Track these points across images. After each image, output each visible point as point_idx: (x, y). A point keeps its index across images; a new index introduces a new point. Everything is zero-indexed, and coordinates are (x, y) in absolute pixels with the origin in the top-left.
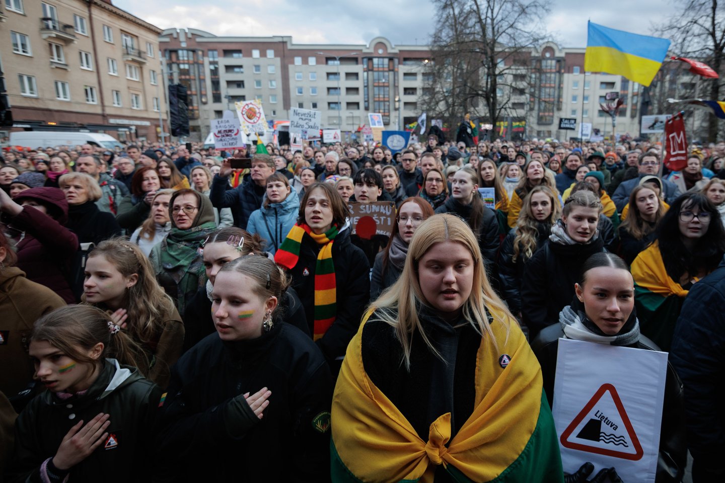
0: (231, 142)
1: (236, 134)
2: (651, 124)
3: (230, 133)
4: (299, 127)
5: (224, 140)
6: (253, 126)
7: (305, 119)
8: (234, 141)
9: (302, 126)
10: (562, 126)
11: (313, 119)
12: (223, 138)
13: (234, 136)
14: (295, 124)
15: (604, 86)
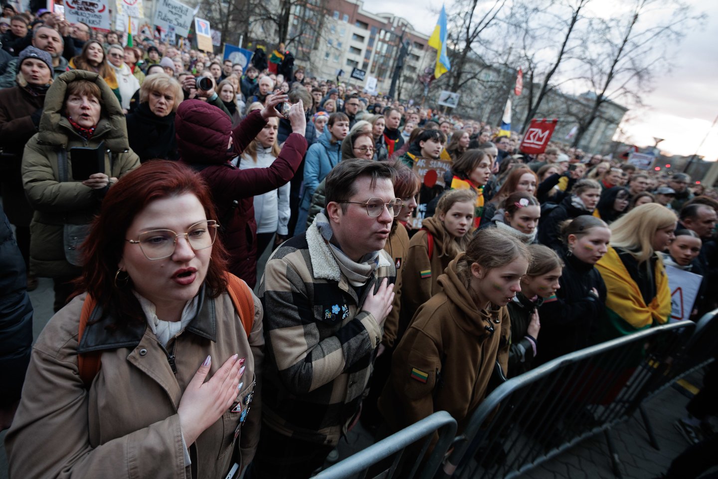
0: (91, 19)
1: (100, 11)
2: (445, 98)
3: (91, 8)
4: (166, 21)
5: (82, 14)
6: (128, 7)
7: (176, 14)
8: (97, 20)
9: (170, 21)
10: (354, 75)
11: (183, 16)
12: (80, 12)
13: (97, 13)
14: (163, 16)
15: (355, 37)
